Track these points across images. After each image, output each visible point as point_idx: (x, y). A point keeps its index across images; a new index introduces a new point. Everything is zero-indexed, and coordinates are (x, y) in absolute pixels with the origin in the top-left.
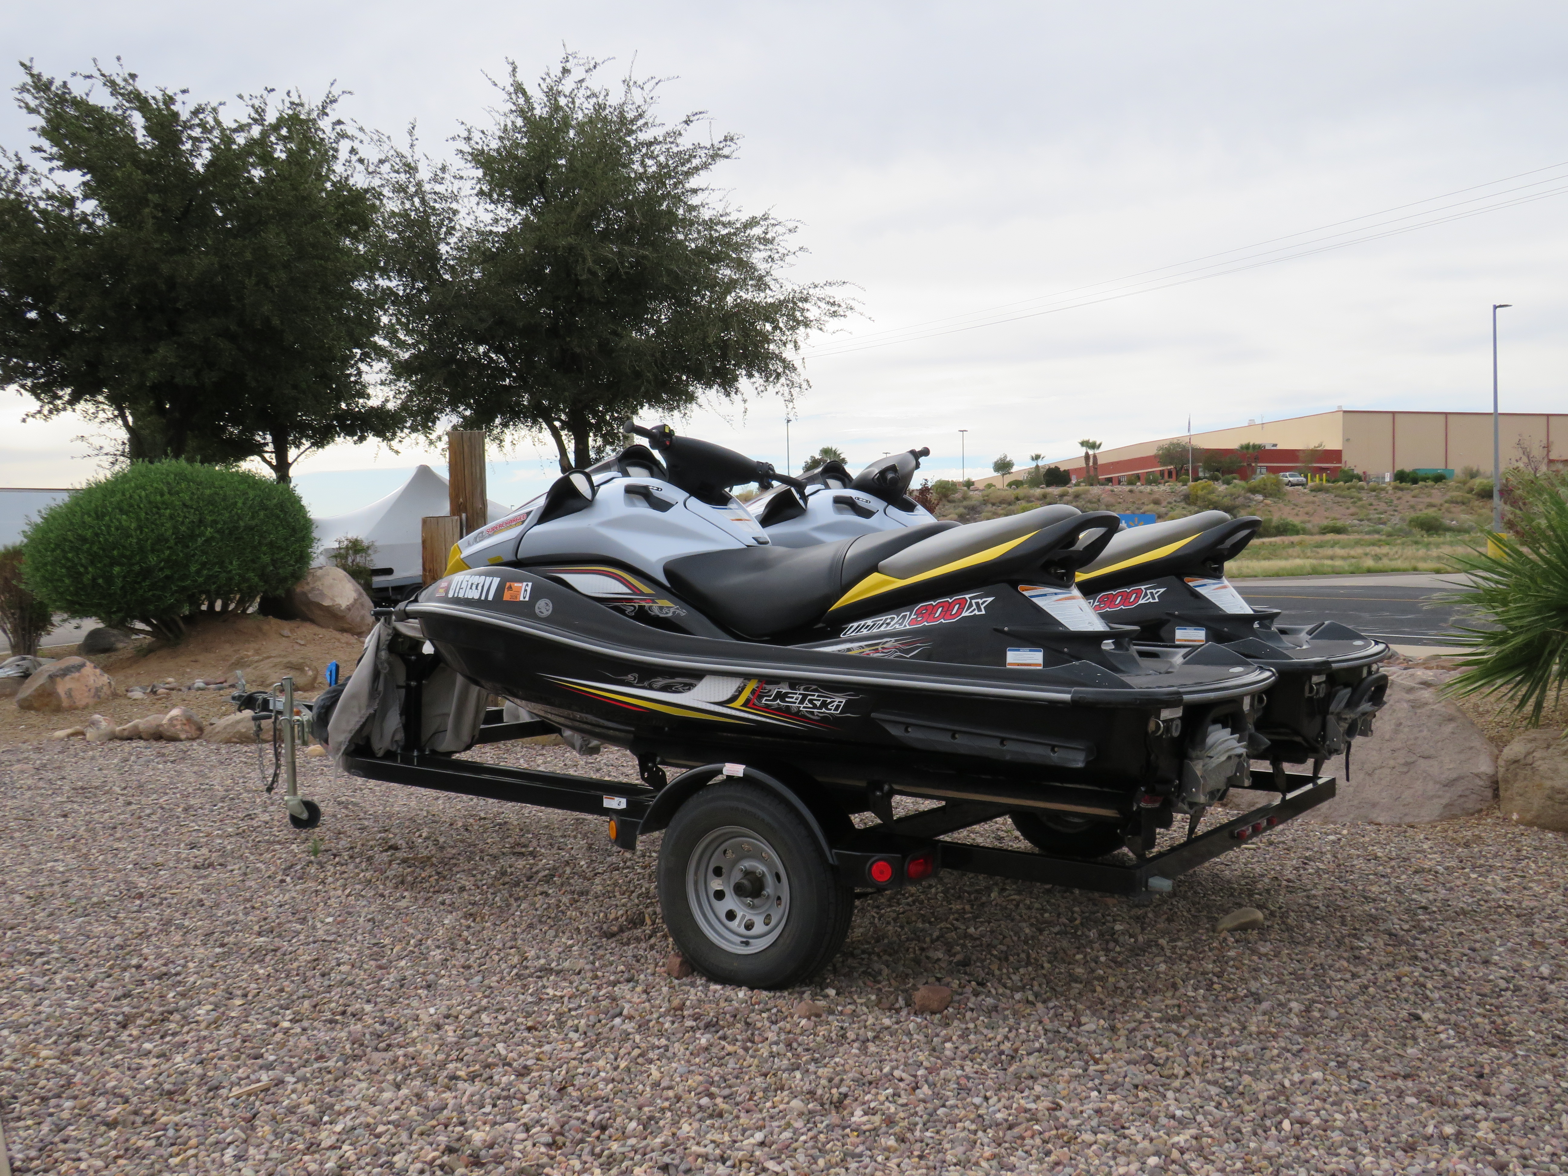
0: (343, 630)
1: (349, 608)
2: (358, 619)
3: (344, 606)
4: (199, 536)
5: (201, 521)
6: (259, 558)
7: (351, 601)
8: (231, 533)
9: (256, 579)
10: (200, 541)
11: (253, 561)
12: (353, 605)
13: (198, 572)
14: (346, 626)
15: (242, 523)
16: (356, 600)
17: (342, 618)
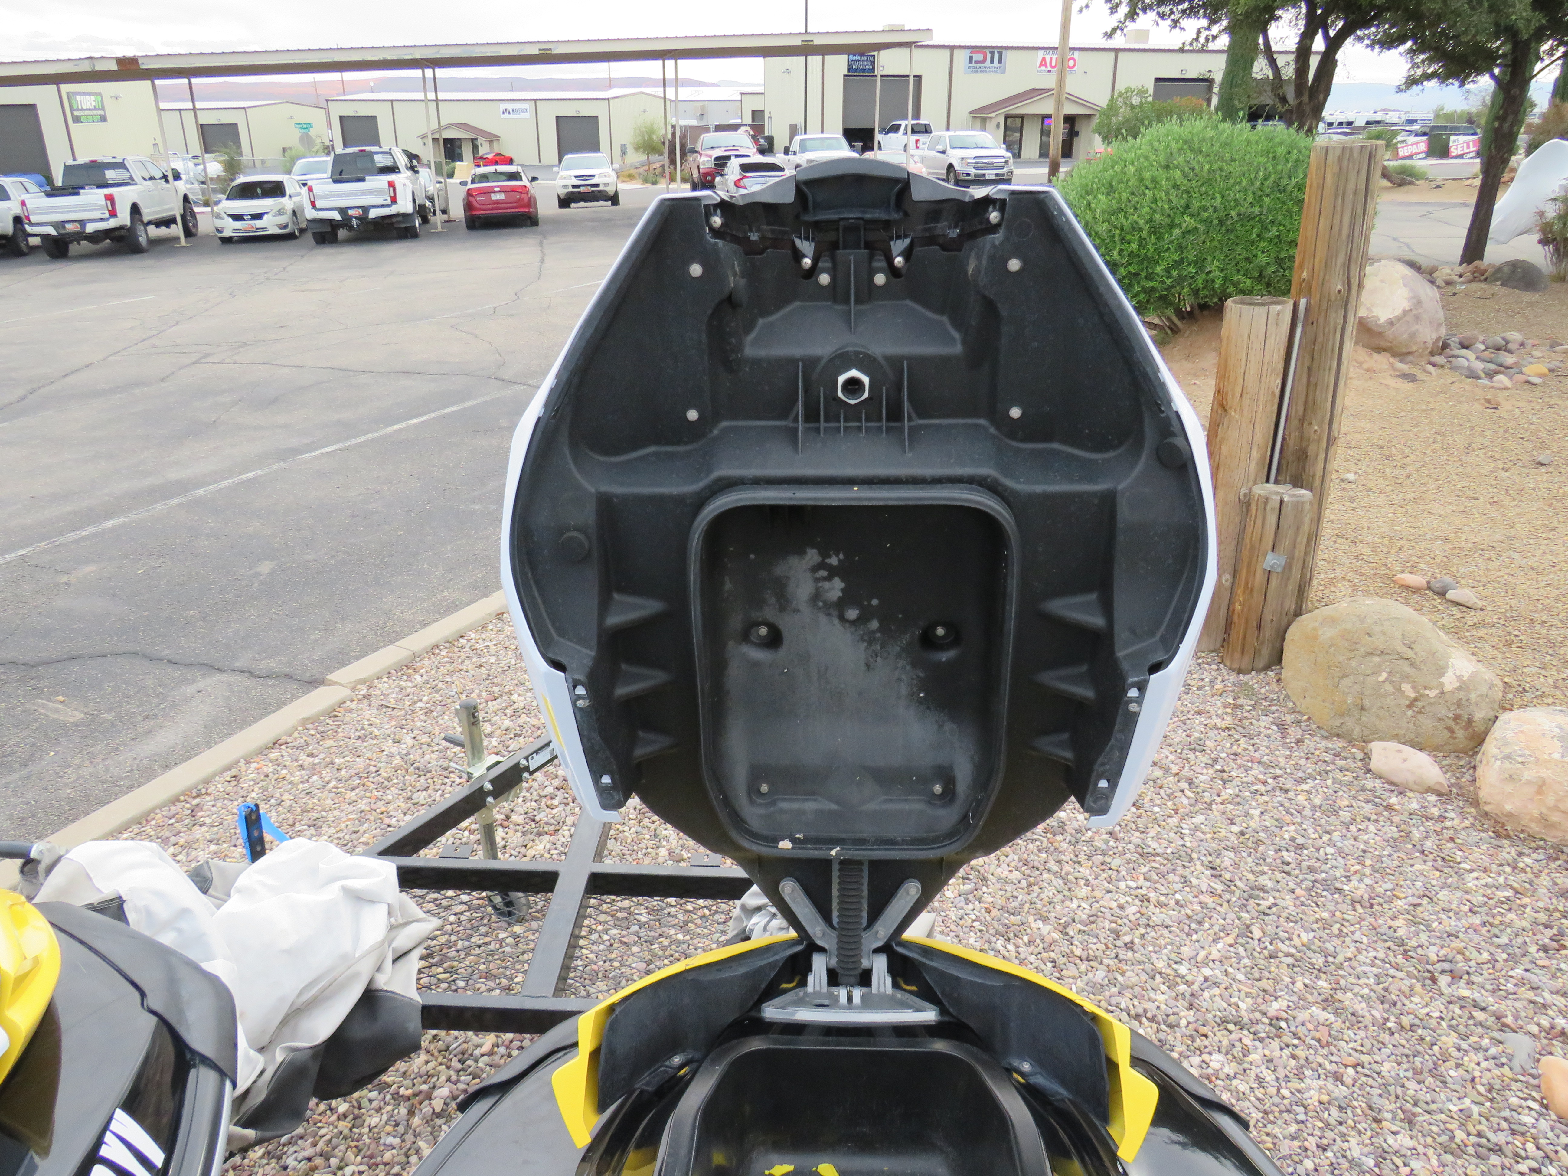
0: (1379, 350)
1: (1391, 323)
2: (1405, 336)
3: (1382, 320)
4: (1179, 226)
5: (1187, 207)
6: (1255, 256)
7: (1398, 312)
8: (1221, 223)
9: (1249, 282)
10: (1177, 232)
11: (1248, 259)
12: (1399, 319)
13: (1168, 270)
14: (1383, 344)
15: (1233, 213)
16: (1405, 313)
17: (1380, 334)
